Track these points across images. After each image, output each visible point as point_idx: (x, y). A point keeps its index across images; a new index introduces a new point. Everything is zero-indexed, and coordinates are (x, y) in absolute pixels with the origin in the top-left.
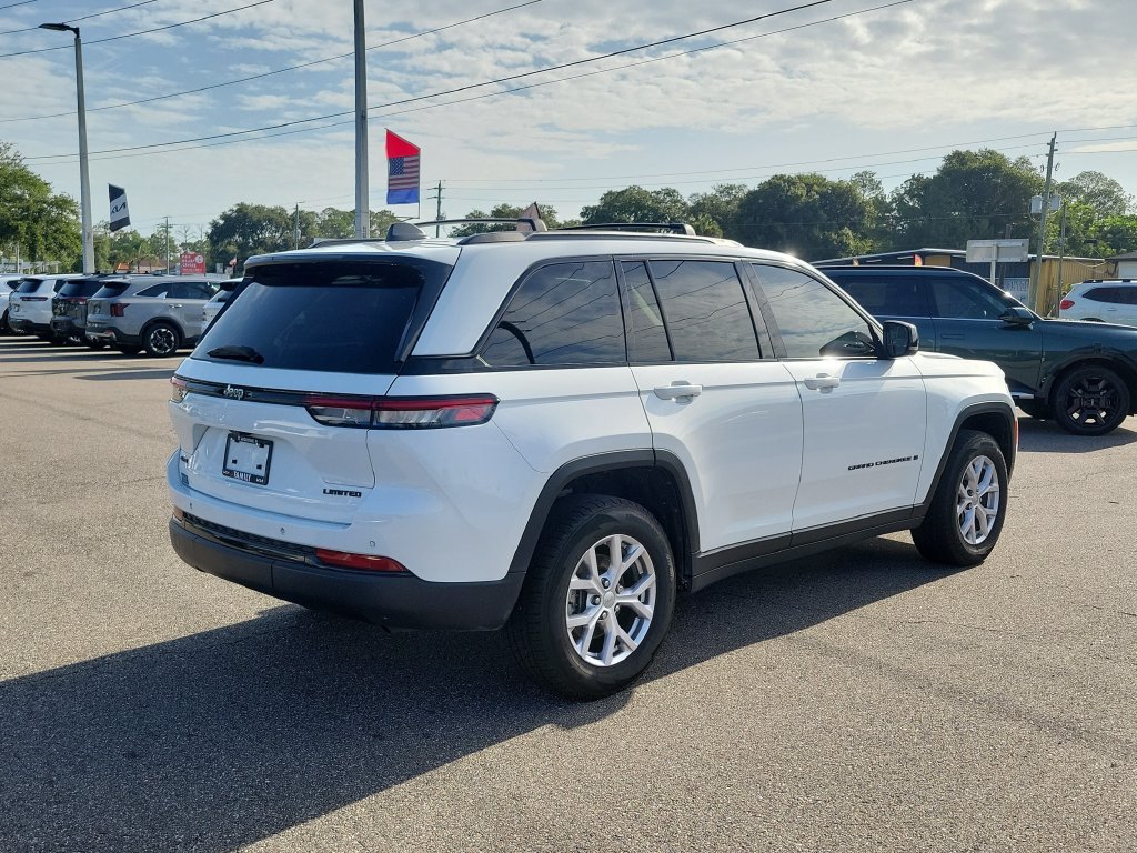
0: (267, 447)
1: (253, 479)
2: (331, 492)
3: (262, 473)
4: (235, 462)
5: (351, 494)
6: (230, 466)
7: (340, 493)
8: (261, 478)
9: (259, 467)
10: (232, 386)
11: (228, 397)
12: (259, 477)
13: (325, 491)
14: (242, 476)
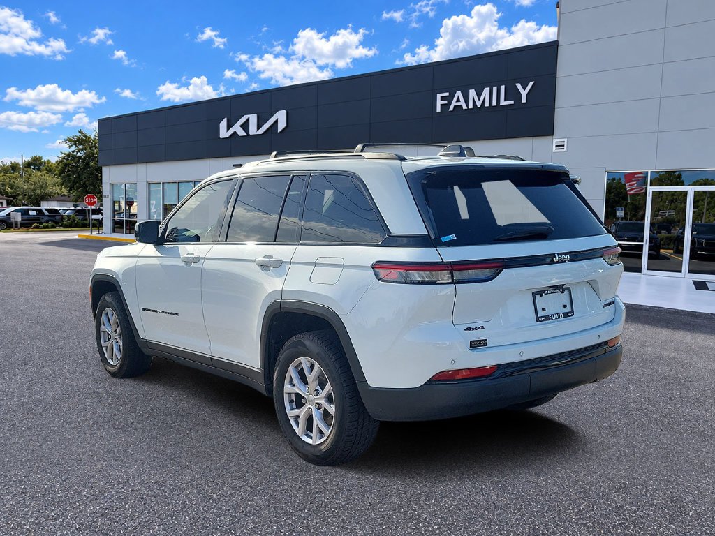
0: (566, 293)
1: (566, 315)
3: (568, 309)
4: (544, 310)
6: (540, 313)
8: (571, 312)
9: (565, 306)
10: (559, 254)
11: (558, 262)
12: (569, 313)
13: (603, 306)
14: (556, 316)
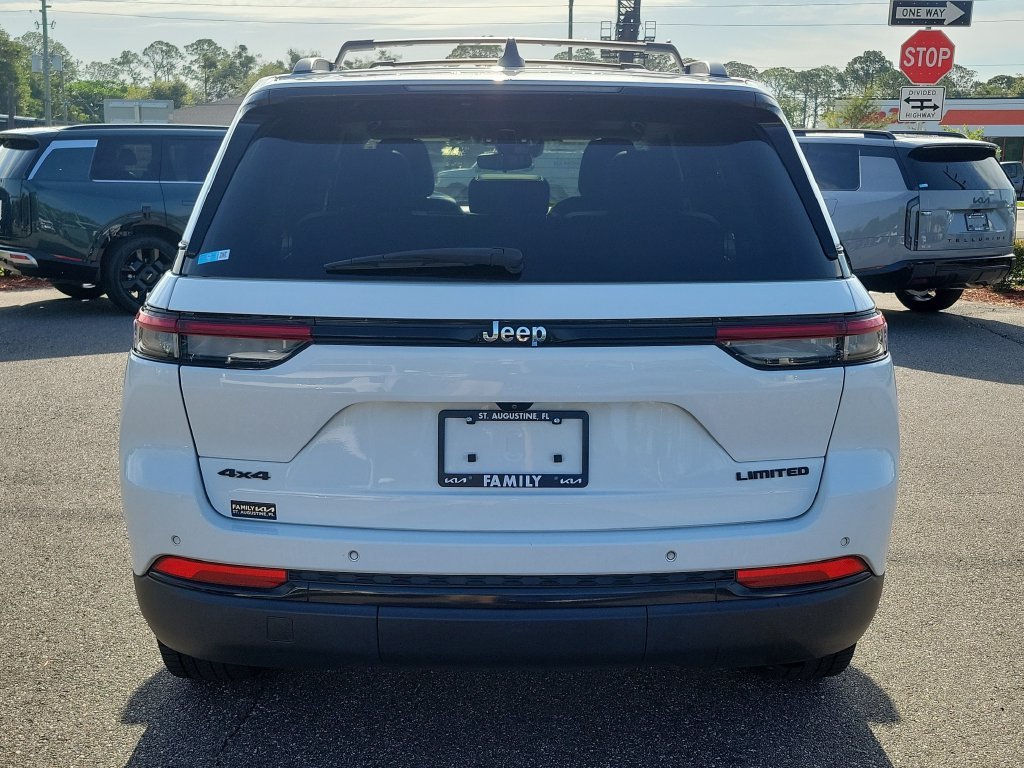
0: (573, 422)
2: (752, 475)
3: (570, 468)
5: (790, 472)
7: (770, 474)
8: (575, 477)
9: (561, 459)
10: (503, 323)
11: (499, 343)
12: (567, 477)
13: (739, 477)
